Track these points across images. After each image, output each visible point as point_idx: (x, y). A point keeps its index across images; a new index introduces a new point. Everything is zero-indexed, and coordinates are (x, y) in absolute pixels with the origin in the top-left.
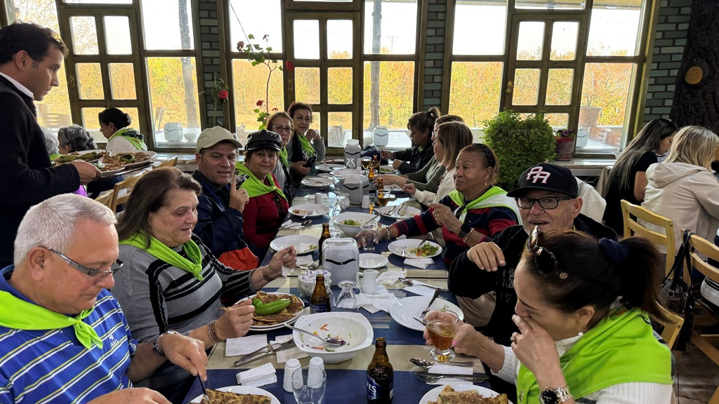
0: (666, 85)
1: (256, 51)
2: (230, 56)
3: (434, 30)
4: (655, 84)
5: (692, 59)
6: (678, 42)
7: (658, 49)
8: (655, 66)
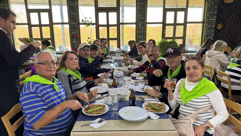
0: (211, 30)
1: (87, 22)
2: (79, 24)
3: (141, 15)
4: (208, 30)
5: (218, 22)
6: (214, 17)
7: (208, 19)
8: (207, 24)
